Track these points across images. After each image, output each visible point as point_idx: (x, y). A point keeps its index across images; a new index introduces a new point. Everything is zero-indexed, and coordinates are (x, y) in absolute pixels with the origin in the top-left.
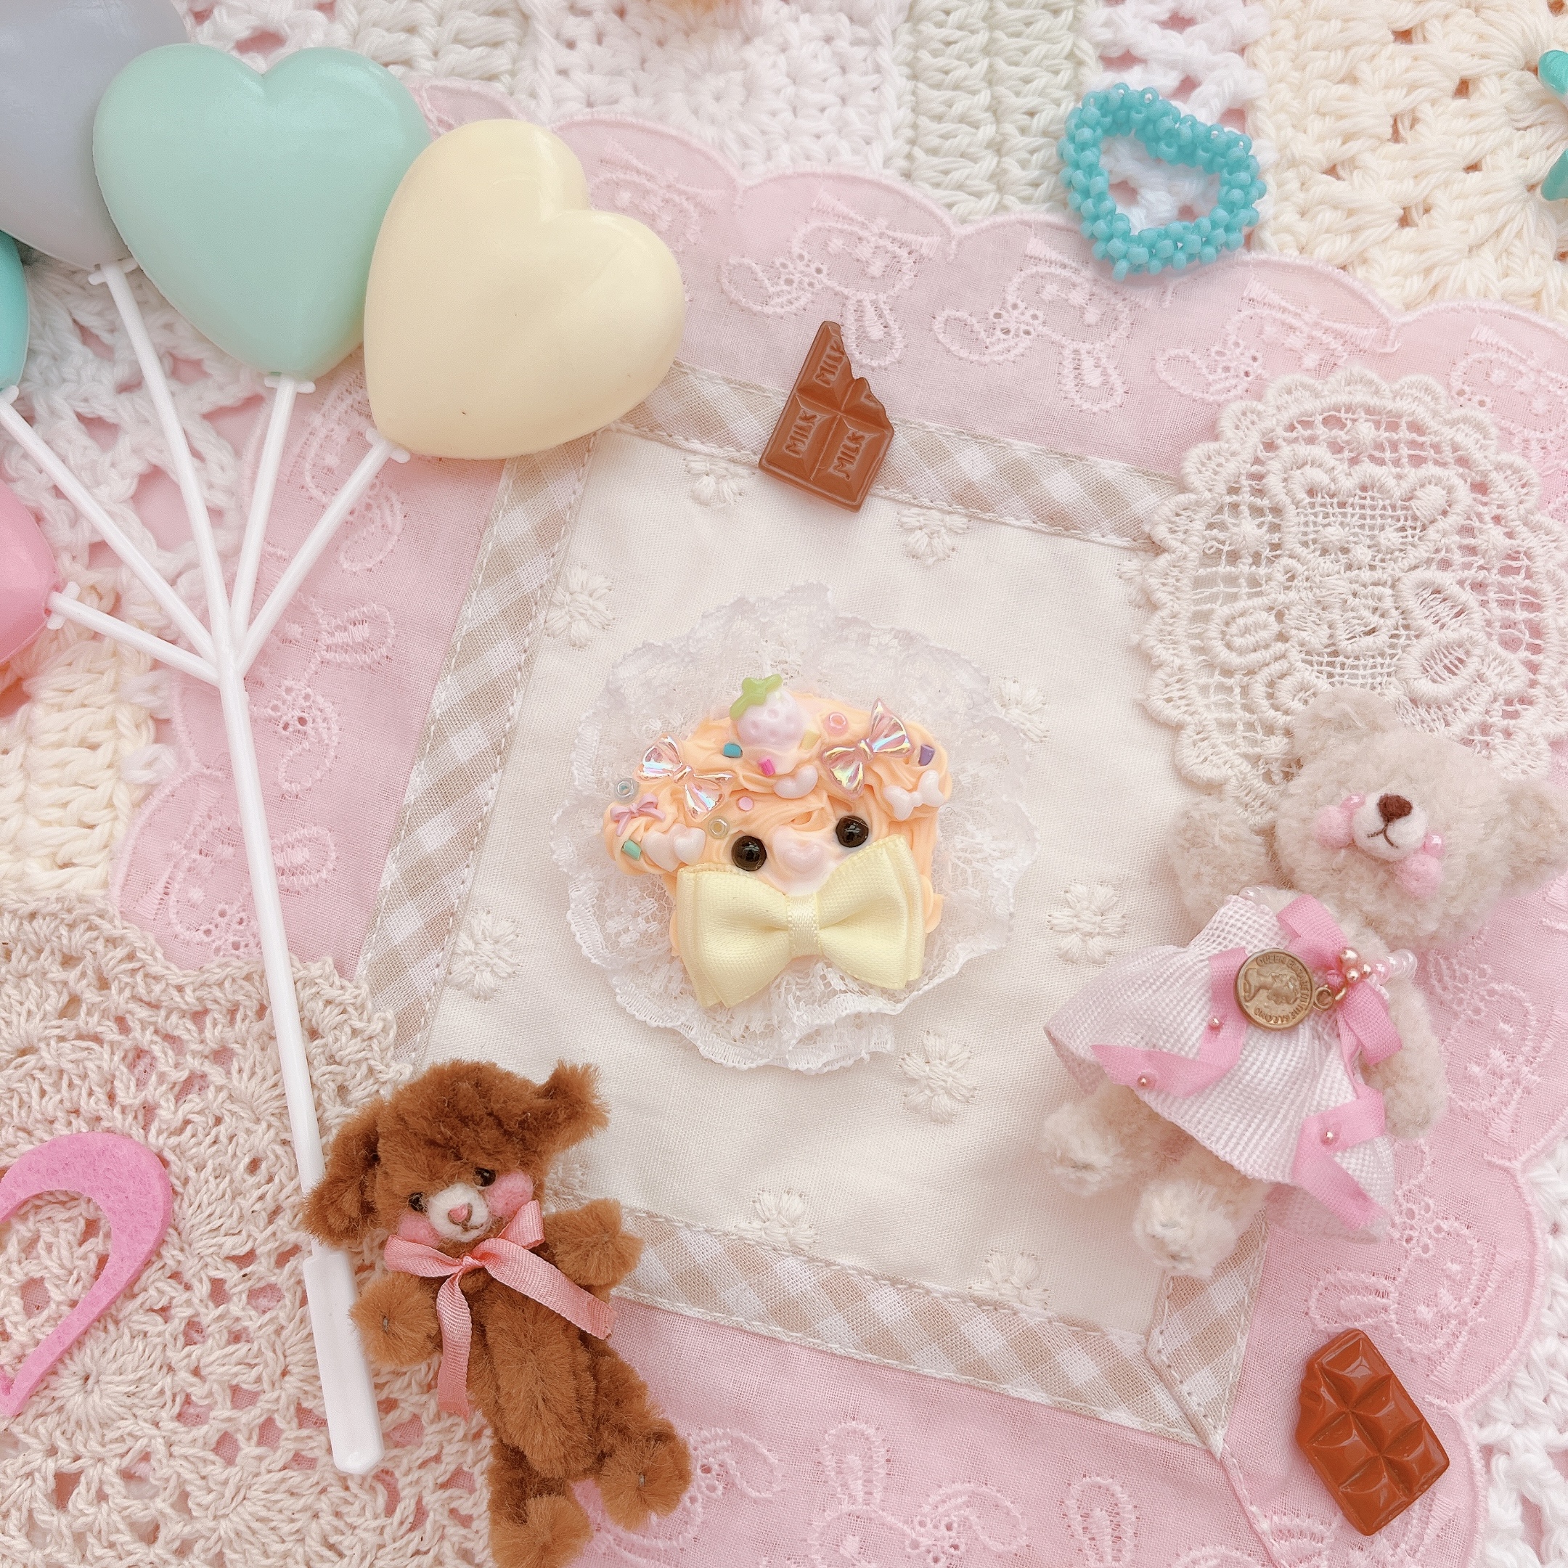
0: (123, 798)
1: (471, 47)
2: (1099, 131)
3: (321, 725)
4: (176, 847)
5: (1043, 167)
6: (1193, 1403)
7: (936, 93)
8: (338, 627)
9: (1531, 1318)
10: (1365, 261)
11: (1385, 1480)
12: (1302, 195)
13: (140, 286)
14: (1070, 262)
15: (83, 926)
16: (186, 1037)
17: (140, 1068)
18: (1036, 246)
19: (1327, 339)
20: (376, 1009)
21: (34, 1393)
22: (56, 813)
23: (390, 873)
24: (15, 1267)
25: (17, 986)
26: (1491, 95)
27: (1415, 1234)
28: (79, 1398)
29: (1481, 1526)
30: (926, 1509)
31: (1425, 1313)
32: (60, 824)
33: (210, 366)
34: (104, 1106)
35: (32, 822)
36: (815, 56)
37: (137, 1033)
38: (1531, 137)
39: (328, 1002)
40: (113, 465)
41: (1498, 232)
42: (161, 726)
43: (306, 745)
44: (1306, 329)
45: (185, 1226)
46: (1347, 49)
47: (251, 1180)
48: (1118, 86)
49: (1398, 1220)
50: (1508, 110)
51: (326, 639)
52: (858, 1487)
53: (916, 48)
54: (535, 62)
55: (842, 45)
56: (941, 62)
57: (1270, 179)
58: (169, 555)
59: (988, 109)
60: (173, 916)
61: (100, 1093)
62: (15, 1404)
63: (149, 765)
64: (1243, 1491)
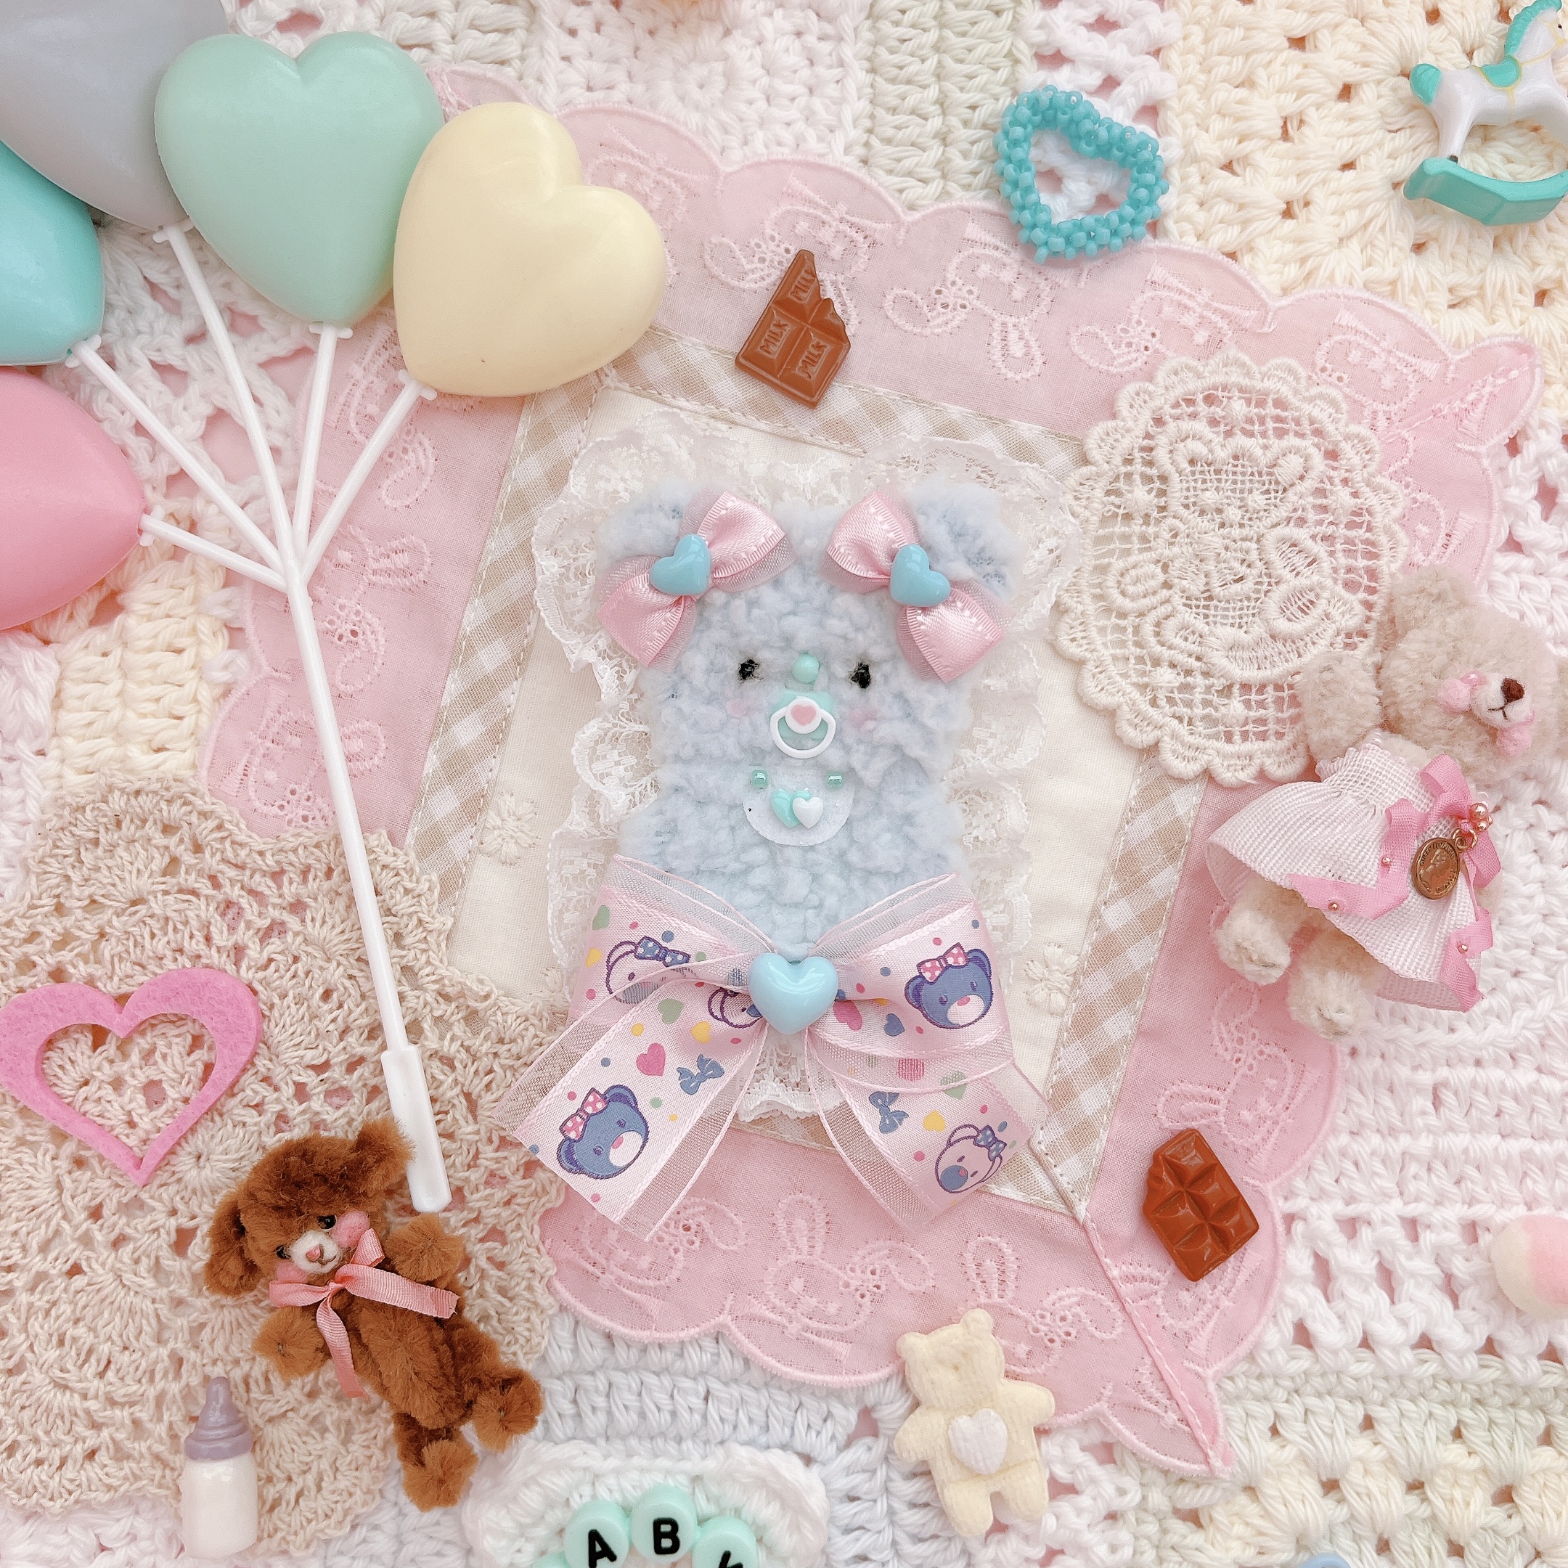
0: (206, 695)
1: (485, 33)
2: (1030, 128)
3: (371, 637)
4: (252, 737)
5: (982, 157)
6: (1063, 1181)
7: (891, 87)
8: (382, 555)
9: (1329, 1120)
10: (1251, 249)
11: (1209, 1240)
12: (1201, 188)
13: (201, 249)
14: (1001, 245)
15: (179, 802)
16: (267, 892)
17: (230, 916)
18: (973, 230)
19: (1216, 318)
20: (422, 873)
21: (158, 1168)
22: (151, 707)
23: (431, 763)
24: (137, 1071)
25: (127, 849)
26: (1371, 101)
27: (1243, 1056)
28: (194, 1172)
29: (1280, 1274)
30: (856, 1259)
31: (1246, 1115)
32: (155, 716)
33: (264, 321)
34: (202, 947)
35: (131, 714)
36: (787, 50)
37: (227, 889)
38: (1400, 139)
39: (384, 867)
40: (185, 408)
41: (1366, 226)
42: (235, 633)
43: (358, 653)
44: (1199, 310)
45: (273, 1042)
46: (1248, 56)
47: (326, 1007)
48: (1047, 88)
49: (1229, 1045)
50: (1383, 114)
51: (372, 564)
52: (803, 1243)
53: (875, 44)
54: (542, 49)
55: (811, 39)
56: (896, 59)
57: (1175, 174)
58: (235, 487)
59: (936, 103)
60: (252, 794)
61: (199, 936)
62: (145, 1177)
63: (226, 667)
64: (1099, 1247)
